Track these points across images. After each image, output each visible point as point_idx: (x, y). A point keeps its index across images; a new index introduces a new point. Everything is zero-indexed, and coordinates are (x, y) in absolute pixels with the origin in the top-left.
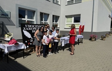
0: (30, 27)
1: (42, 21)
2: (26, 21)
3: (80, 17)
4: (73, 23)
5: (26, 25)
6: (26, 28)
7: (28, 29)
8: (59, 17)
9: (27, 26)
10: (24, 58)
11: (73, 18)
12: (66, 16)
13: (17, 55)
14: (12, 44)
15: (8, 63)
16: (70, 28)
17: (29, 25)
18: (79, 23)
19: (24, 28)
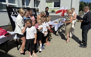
2: (8, 5)
3: (60, 2)
4: (53, 7)
5: (13, 9)
7: (17, 14)
8: (39, 1)
10: (18, 49)
11: (53, 3)
12: (46, 1)
13: (7, 46)
16: (51, 12)
17: (17, 9)
18: (59, 8)
19: (12, 13)
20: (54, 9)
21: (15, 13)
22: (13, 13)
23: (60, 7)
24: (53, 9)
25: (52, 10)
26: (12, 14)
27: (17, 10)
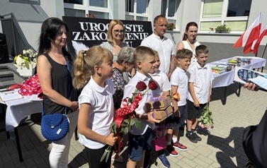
0: (95, 31)
1: (131, 14)
2: (87, 13)
4: (224, 17)
5: (82, 24)
6: (82, 32)
7: (91, 37)
9: (85, 25)
10: (77, 139)
14: (31, 94)
15: (21, 160)
16: (214, 32)
17: (91, 24)
18: (245, 18)
19: (75, 34)
20: (226, 23)
21: (85, 34)
22: (79, 33)
23: (248, 15)
24: (222, 24)
25: (219, 25)
26: (76, 39)
27: (94, 25)
